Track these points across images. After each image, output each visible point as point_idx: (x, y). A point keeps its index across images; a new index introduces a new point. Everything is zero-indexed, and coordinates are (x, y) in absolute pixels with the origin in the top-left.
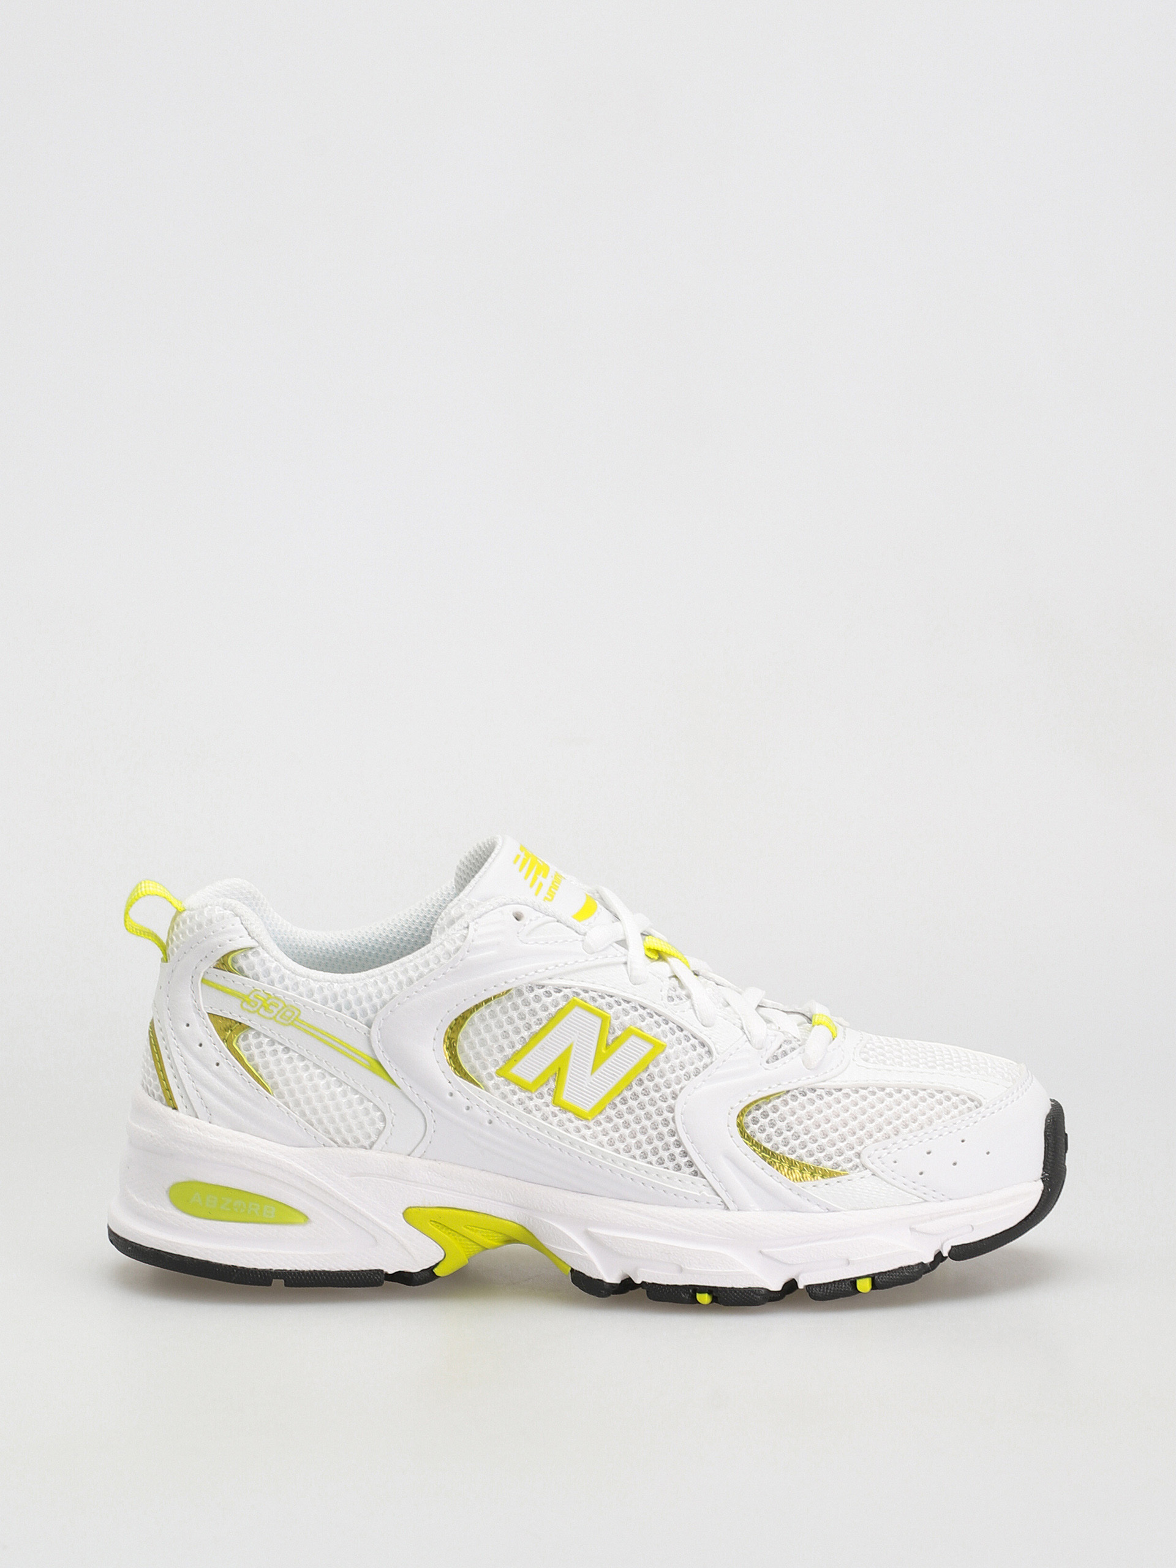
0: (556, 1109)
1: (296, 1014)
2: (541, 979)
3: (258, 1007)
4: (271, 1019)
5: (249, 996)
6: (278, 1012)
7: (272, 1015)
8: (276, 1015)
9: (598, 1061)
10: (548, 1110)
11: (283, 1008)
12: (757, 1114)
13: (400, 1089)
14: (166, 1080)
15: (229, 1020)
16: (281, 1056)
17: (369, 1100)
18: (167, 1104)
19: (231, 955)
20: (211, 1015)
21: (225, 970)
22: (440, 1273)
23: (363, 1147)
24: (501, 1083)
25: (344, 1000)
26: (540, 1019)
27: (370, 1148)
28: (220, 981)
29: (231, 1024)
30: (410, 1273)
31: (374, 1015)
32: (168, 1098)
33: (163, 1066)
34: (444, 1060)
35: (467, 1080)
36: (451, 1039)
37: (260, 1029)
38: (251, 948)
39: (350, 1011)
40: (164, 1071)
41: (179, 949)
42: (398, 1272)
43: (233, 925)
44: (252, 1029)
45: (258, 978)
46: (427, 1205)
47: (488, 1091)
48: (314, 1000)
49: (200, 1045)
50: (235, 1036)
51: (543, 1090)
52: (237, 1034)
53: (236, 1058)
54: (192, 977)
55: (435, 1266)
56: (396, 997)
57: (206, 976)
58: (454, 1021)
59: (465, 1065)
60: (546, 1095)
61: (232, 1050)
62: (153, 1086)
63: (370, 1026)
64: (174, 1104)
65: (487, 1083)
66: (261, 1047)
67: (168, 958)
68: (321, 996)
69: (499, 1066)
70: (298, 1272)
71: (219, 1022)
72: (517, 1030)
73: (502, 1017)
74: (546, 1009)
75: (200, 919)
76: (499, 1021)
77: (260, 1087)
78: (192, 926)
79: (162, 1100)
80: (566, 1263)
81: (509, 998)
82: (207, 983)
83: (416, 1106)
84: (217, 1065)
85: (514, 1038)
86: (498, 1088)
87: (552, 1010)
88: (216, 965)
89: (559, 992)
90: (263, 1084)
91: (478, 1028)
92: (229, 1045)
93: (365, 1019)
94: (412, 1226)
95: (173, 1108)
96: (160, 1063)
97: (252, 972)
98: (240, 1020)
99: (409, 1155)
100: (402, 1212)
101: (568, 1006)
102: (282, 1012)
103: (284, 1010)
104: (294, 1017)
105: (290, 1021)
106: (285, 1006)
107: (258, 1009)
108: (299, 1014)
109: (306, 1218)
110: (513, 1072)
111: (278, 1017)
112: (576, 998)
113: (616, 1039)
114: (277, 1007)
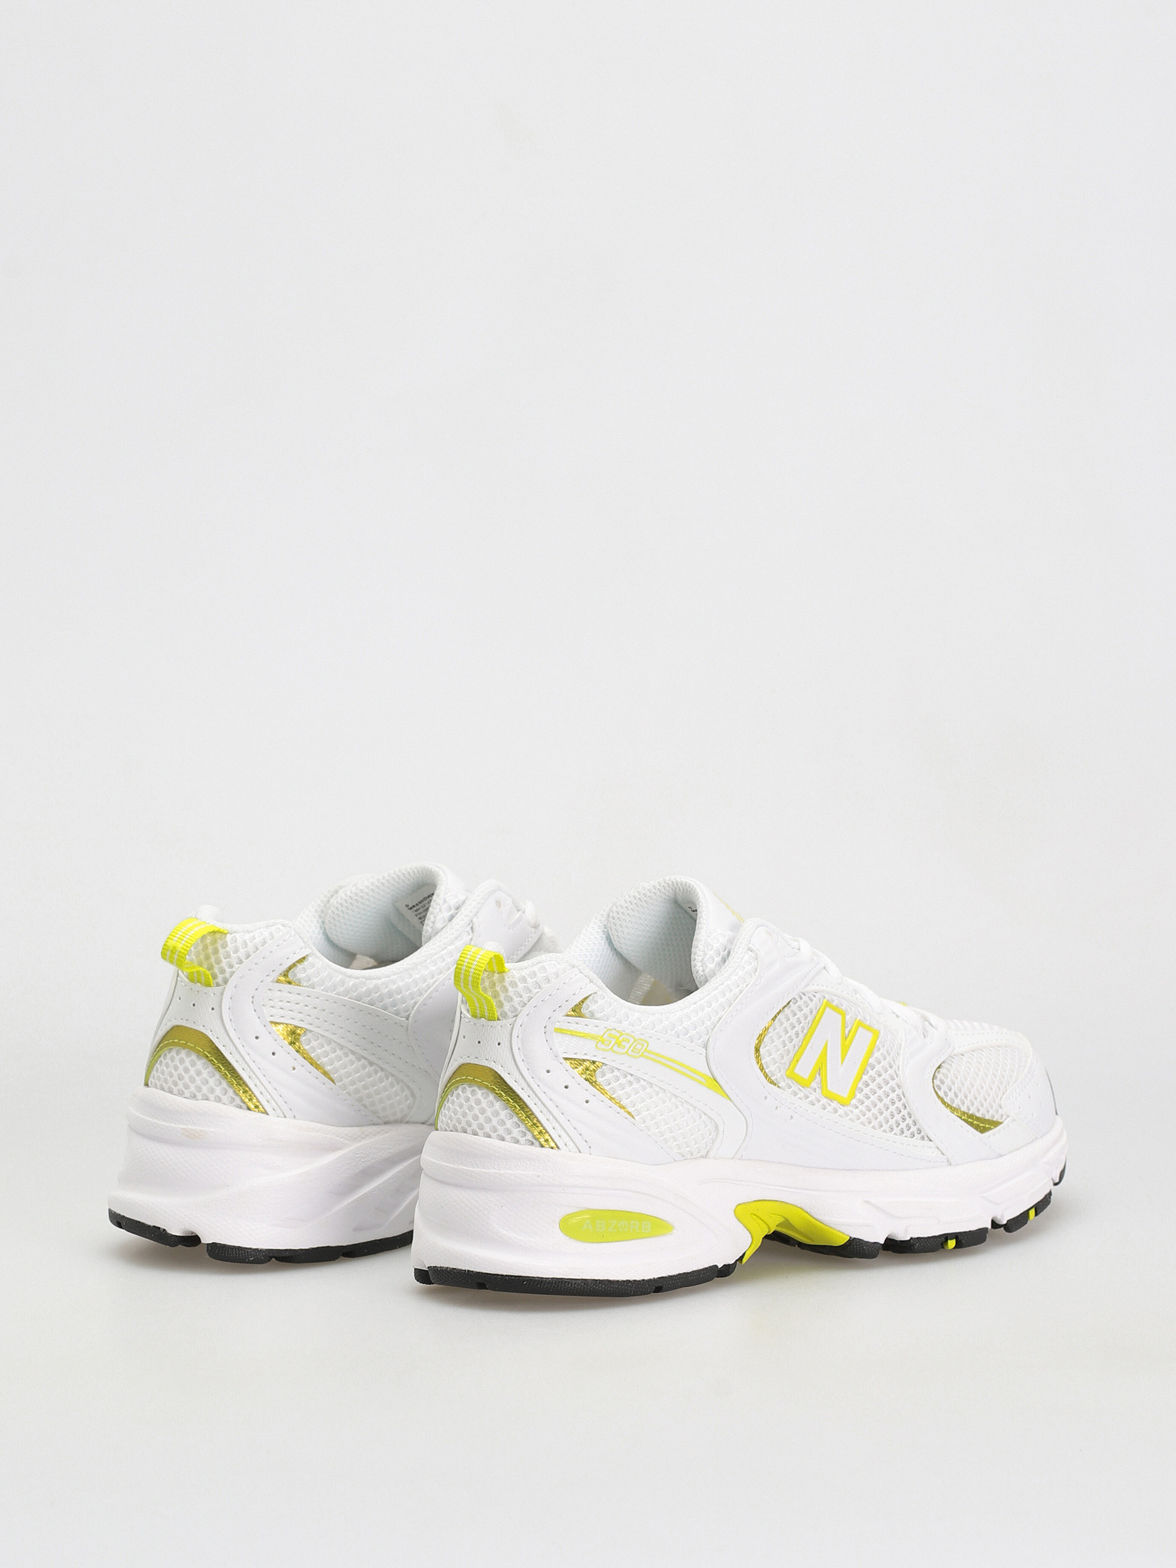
0: (826, 1100)
1: (645, 1047)
4: (624, 1054)
5: (603, 1036)
6: (630, 1047)
7: (625, 1051)
8: (628, 1049)
9: (845, 1052)
11: (634, 1042)
13: (730, 1099)
14: (539, 1125)
15: (584, 1060)
16: (635, 1085)
17: (705, 1114)
18: (542, 1146)
19: (583, 1002)
20: (566, 1059)
21: (576, 1017)
22: (745, 1260)
23: (702, 1157)
24: (790, 1082)
25: (681, 1027)
26: (809, 1021)
27: (705, 1156)
28: (573, 1027)
29: (587, 1064)
30: (729, 1265)
31: (708, 1037)
32: (542, 1140)
33: (530, 1112)
34: (757, 1067)
35: (771, 1083)
36: (757, 1050)
37: (614, 1065)
38: (595, 993)
39: (687, 1036)
40: (532, 1117)
41: (526, 1004)
42: (725, 1265)
43: (576, 975)
44: (606, 1065)
45: (608, 1019)
46: (750, 1201)
47: (785, 1090)
48: (656, 1031)
49: (566, 1087)
50: (593, 1073)
51: (814, 1085)
52: (595, 1071)
53: (602, 1093)
54: (545, 1027)
55: (744, 1254)
56: (723, 1018)
57: (557, 1025)
58: (761, 1033)
59: (767, 1071)
60: (817, 1089)
61: (597, 1087)
62: (516, 1133)
63: (706, 1047)
64: (553, 1144)
65: (782, 1084)
66: (618, 1081)
67: (505, 1015)
68: (661, 1027)
69: (787, 1068)
70: (671, 1277)
71: (575, 1064)
72: (797, 1034)
73: (786, 1024)
74: (811, 1012)
75: (545, 974)
76: (785, 1028)
77: (628, 1116)
78: (537, 983)
79: (533, 1144)
80: (844, 1233)
81: (790, 1007)
82: (560, 1031)
83: (741, 1113)
84: (587, 1102)
85: (795, 1041)
86: (790, 1087)
87: (814, 1013)
88: (569, 1013)
89: (815, 996)
90: (629, 1113)
91: (771, 1037)
92: (593, 1083)
93: (700, 1041)
94: (739, 1221)
95: (552, 1148)
96: (523, 1111)
97: (602, 1014)
98: (594, 1059)
99: (733, 1158)
100: (734, 1209)
101: (822, 1007)
102: (633, 1046)
103: (635, 1044)
104: (644, 1049)
105: (640, 1054)
106: (635, 1040)
107: (612, 1047)
108: (648, 1045)
109: (673, 1227)
110: (796, 1071)
111: (630, 1051)
112: (825, 1001)
113: (849, 1032)
114: (628, 1042)
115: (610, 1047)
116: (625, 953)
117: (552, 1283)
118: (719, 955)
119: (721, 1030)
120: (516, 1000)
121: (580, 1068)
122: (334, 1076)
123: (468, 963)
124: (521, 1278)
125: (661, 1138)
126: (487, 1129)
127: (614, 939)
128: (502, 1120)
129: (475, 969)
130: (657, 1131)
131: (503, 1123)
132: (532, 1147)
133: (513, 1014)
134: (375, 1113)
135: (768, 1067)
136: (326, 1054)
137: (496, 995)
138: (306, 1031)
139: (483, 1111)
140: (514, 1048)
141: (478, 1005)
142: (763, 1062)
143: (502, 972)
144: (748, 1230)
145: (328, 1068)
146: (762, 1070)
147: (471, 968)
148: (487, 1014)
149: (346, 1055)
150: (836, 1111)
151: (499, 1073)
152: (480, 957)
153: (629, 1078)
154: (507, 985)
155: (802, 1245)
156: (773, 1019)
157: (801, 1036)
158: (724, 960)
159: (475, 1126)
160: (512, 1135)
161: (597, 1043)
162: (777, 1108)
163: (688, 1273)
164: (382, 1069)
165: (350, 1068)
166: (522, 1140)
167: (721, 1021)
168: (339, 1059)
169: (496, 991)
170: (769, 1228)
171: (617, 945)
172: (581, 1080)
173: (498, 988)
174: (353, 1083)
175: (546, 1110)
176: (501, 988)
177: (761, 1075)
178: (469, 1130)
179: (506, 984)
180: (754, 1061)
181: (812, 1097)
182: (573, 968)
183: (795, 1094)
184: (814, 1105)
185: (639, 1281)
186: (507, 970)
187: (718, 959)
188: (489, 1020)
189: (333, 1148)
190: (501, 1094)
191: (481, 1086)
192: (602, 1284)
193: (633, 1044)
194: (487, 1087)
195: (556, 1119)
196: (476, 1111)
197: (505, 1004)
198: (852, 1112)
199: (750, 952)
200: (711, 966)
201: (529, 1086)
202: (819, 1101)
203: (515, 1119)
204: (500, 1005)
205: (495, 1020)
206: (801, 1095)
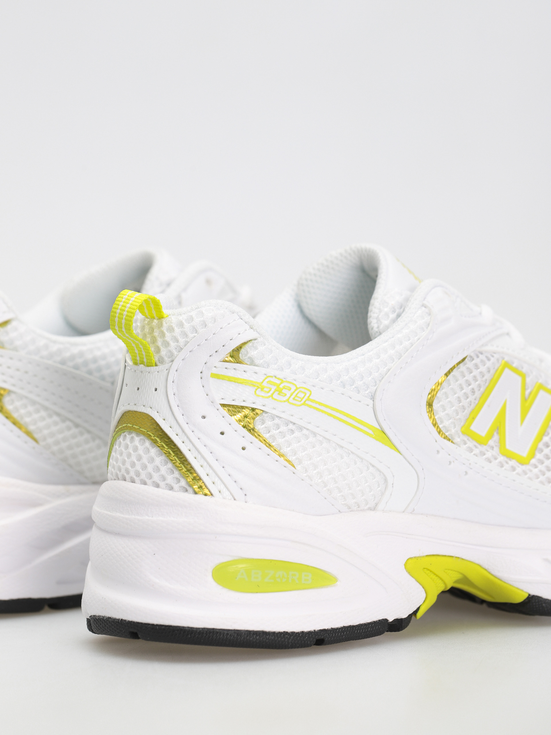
1: (308, 395)
3: (271, 392)
4: (285, 402)
5: (262, 382)
6: (291, 395)
7: (285, 399)
8: (290, 397)
11: (296, 390)
13: (400, 452)
14: (192, 471)
15: (243, 407)
16: (297, 434)
17: (373, 466)
18: (196, 493)
19: (241, 348)
20: (223, 405)
21: (235, 363)
22: (419, 615)
23: (370, 509)
24: (466, 439)
25: (347, 377)
26: (486, 380)
27: (374, 509)
28: (231, 373)
29: (246, 412)
30: (402, 619)
31: (375, 388)
32: (196, 487)
33: (184, 459)
34: (429, 422)
35: (444, 438)
36: (430, 405)
37: (274, 412)
38: (255, 339)
39: (353, 387)
40: (186, 463)
41: (182, 349)
42: (395, 619)
43: (234, 320)
44: (266, 413)
45: (268, 366)
46: (421, 555)
47: (460, 446)
48: (320, 380)
49: (222, 433)
50: (252, 421)
51: (491, 443)
52: (254, 419)
53: (261, 441)
54: (201, 372)
55: (418, 609)
56: (391, 370)
57: (214, 370)
58: (434, 387)
59: (441, 426)
60: (495, 447)
61: (256, 434)
62: (170, 479)
63: (373, 398)
64: (206, 491)
65: (457, 440)
66: (279, 429)
67: (162, 361)
68: (325, 376)
69: (462, 424)
70: (333, 630)
71: (233, 411)
72: (473, 391)
73: (462, 381)
74: (489, 371)
75: (202, 319)
76: (460, 385)
77: (287, 464)
78: (194, 327)
79: (187, 491)
80: (522, 590)
81: (465, 364)
82: (216, 376)
83: (412, 466)
84: (244, 449)
85: (471, 398)
86: (465, 443)
87: (492, 371)
88: (226, 359)
89: (493, 356)
90: (289, 461)
91: (446, 393)
92: (252, 431)
93: (367, 392)
94: (410, 575)
95: (206, 495)
96: (177, 457)
97: (261, 361)
98: (254, 406)
99: (403, 512)
100: (404, 563)
101: (501, 368)
102: (295, 394)
103: (296, 392)
104: (306, 397)
105: (302, 402)
106: (297, 389)
107: (272, 394)
108: (310, 394)
109: (336, 579)
110: (473, 428)
111: (291, 399)
112: (503, 362)
113: (530, 393)
114: (290, 390)
115: (269, 394)
116: (314, 319)
117: (203, 633)
118: (395, 312)
119: (389, 382)
120: (173, 344)
121: (239, 416)
122: (36, 436)
123: (123, 306)
124: (171, 628)
125: (325, 489)
126: (143, 476)
127: (304, 305)
128: (157, 467)
129: (128, 312)
130: (320, 481)
131: (157, 469)
132: (186, 494)
133: (170, 359)
134: (81, 473)
135: (442, 422)
136: (29, 414)
137: (154, 341)
138: (10, 392)
139: (139, 458)
140: (169, 393)
141: (137, 352)
142: (436, 417)
143: (161, 318)
144: (420, 584)
145: (32, 428)
146: (434, 425)
147: (124, 311)
148: (145, 360)
149: (50, 416)
150: (513, 469)
151: (155, 418)
152: (133, 299)
153: (291, 426)
154: (165, 331)
155: (482, 602)
156: (447, 375)
157: (477, 394)
158: (399, 316)
159: (132, 474)
160: (166, 482)
161: (256, 389)
162: (450, 463)
163: (353, 626)
164: (89, 432)
165: (54, 429)
166: (176, 487)
167: (389, 372)
168: (43, 419)
169: (154, 337)
170: (445, 583)
171: (306, 311)
172: (240, 427)
173: (156, 334)
174: (57, 443)
175: (200, 456)
176: (159, 334)
177: (434, 430)
178: (127, 477)
179: (164, 329)
180: (426, 415)
181: (489, 454)
182: (233, 313)
183: (471, 450)
184: (490, 462)
185: (297, 633)
186: (165, 316)
187: (392, 316)
188: (147, 366)
189: (34, 504)
190: (156, 440)
191: (139, 433)
192: (257, 636)
193: (294, 392)
194: (144, 434)
195: (210, 466)
196: (134, 458)
197: (162, 349)
198: (531, 471)
199: (423, 308)
200: (386, 322)
201: (183, 431)
202: (496, 459)
203: (170, 465)
204: (158, 350)
205: (152, 366)
206: (476, 451)
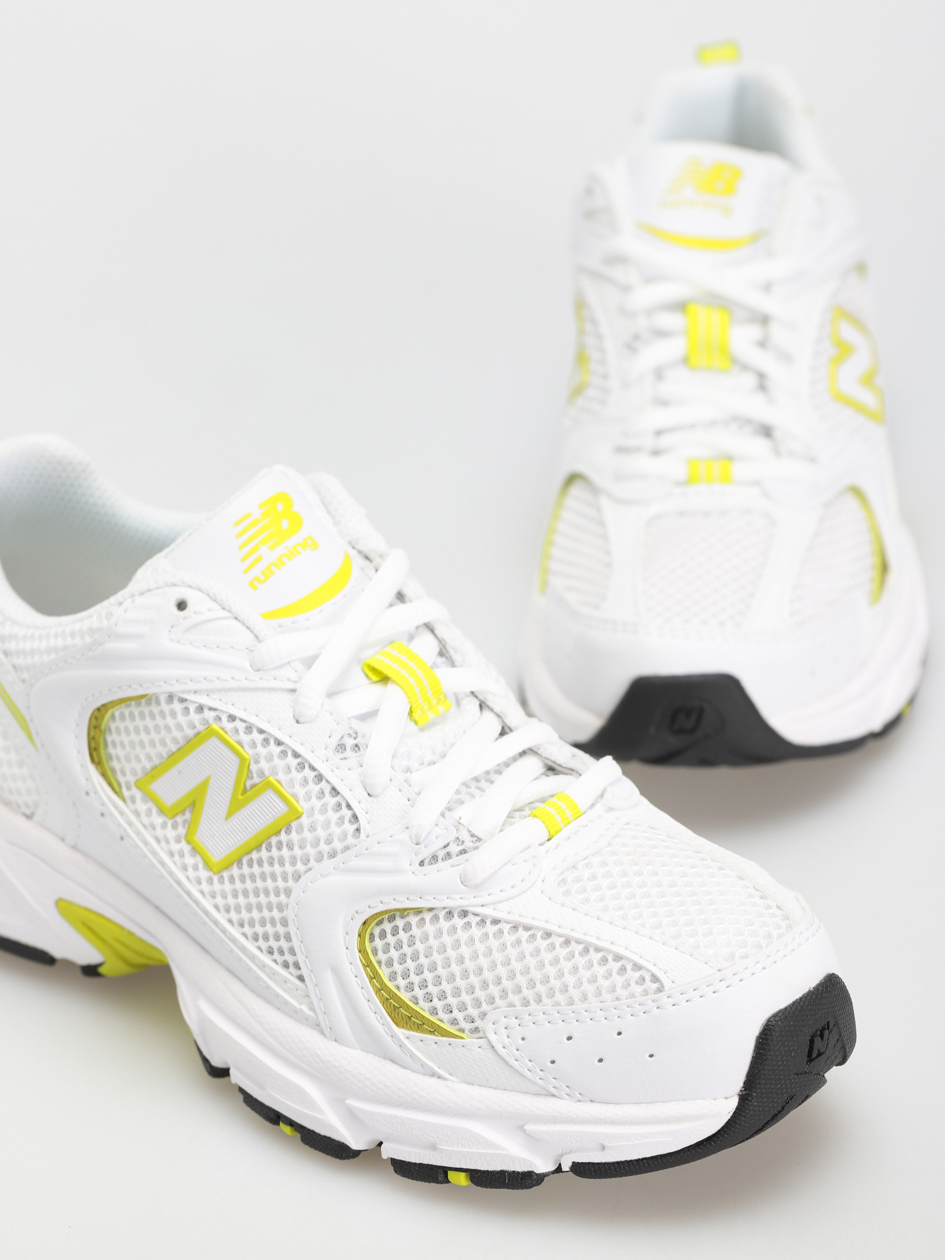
0: (186, 848)
2: (184, 692)
9: (235, 807)
10: (175, 847)
12: (387, 927)
23: (26, 814)
27: (30, 817)
39: (12, 661)
46: (76, 903)
47: (125, 801)
51: (179, 819)
60: (181, 827)
65: (124, 792)
86: (134, 802)
93: (22, 676)
94: (66, 921)
100: (55, 901)
101: (206, 731)
110: (153, 788)
113: (253, 786)
144: (86, 939)
